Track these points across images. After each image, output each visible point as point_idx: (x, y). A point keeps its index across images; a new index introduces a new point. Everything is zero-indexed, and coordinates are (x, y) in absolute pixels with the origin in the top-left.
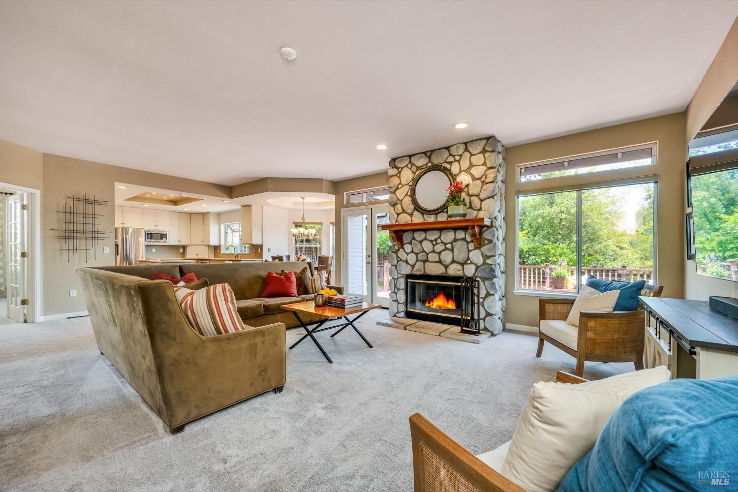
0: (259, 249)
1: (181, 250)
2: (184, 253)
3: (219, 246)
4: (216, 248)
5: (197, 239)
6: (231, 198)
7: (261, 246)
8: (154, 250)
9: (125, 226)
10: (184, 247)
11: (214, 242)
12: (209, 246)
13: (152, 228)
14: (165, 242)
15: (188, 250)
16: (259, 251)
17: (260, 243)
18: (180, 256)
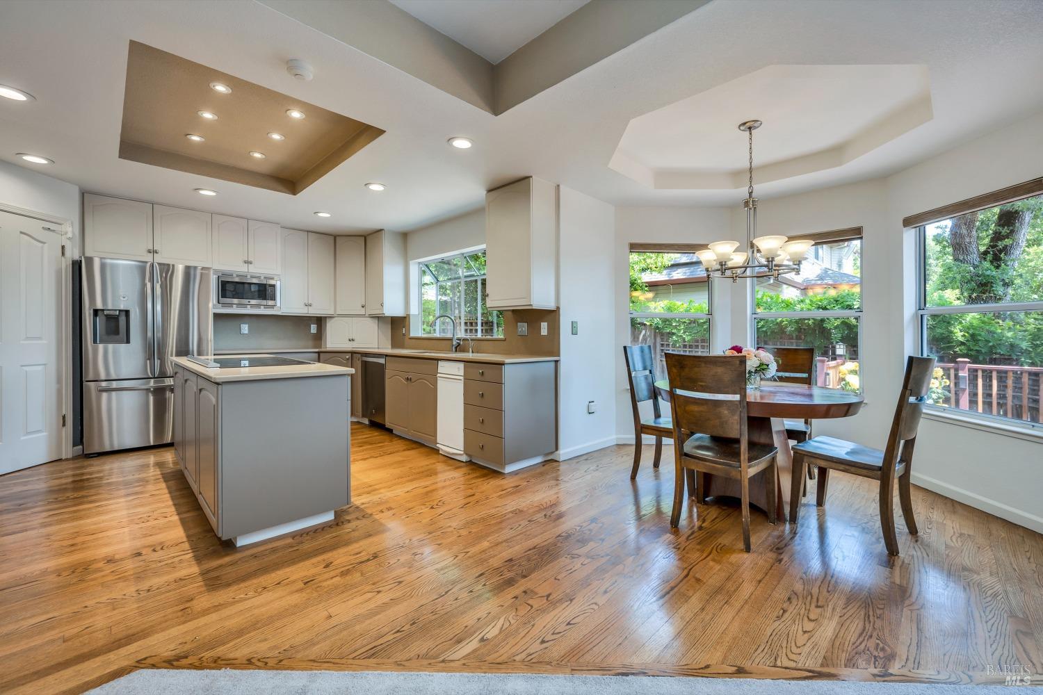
0: (544, 326)
1: (314, 329)
2: (319, 337)
3: (404, 318)
4: (397, 325)
5: (351, 301)
6: (496, 115)
7: (551, 315)
8: (245, 328)
9: (159, 259)
10: (320, 321)
11: (393, 308)
12: (380, 318)
13: (235, 267)
14: (272, 307)
15: (330, 327)
16: (544, 332)
17: (550, 304)
18: (310, 343)
